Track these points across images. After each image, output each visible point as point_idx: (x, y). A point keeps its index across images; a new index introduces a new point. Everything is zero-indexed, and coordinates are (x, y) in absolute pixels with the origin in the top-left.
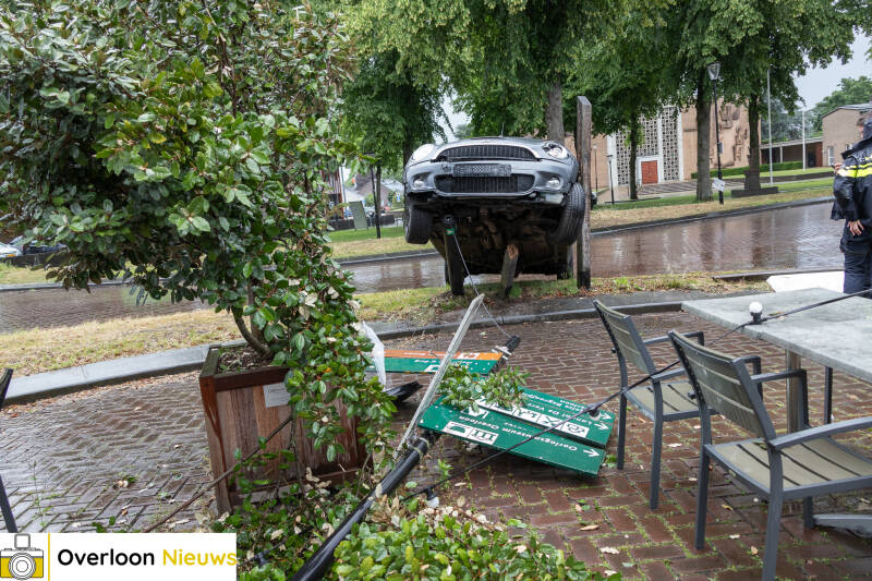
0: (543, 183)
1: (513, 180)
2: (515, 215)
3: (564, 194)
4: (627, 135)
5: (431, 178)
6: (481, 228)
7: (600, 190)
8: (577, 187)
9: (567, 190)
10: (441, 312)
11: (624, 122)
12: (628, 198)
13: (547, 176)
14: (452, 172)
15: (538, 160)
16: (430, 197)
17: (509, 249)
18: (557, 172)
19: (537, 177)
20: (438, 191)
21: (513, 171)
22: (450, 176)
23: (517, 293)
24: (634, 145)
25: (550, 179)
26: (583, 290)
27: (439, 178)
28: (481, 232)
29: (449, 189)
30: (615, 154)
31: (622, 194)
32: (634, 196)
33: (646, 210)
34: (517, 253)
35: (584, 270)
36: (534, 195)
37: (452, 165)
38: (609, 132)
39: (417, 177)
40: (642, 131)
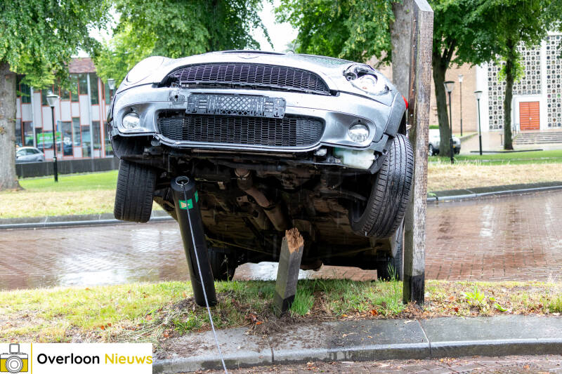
0: (340, 134)
1: (288, 125)
2: (296, 182)
3: (376, 153)
4: (502, 67)
5: (151, 113)
6: (245, 199)
7: (465, 135)
8: (401, 142)
9: (381, 146)
10: (172, 335)
11: (498, 50)
12: (501, 148)
13: (348, 121)
14: (185, 106)
15: (334, 93)
16: (149, 146)
17: (288, 237)
18: (365, 115)
19: (330, 122)
20: (160, 136)
21: (289, 111)
22: (182, 111)
23: (304, 305)
24: (510, 80)
25: (352, 126)
26: (411, 307)
27: (163, 115)
28: (245, 204)
29: (180, 133)
30: (486, 91)
31: (493, 142)
32: (508, 146)
33: (522, 167)
34: (301, 243)
35: (414, 274)
36: (323, 152)
37: (186, 93)
38: (478, 62)
39: (129, 110)
40: (521, 63)
